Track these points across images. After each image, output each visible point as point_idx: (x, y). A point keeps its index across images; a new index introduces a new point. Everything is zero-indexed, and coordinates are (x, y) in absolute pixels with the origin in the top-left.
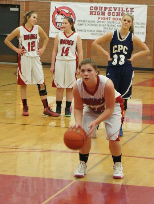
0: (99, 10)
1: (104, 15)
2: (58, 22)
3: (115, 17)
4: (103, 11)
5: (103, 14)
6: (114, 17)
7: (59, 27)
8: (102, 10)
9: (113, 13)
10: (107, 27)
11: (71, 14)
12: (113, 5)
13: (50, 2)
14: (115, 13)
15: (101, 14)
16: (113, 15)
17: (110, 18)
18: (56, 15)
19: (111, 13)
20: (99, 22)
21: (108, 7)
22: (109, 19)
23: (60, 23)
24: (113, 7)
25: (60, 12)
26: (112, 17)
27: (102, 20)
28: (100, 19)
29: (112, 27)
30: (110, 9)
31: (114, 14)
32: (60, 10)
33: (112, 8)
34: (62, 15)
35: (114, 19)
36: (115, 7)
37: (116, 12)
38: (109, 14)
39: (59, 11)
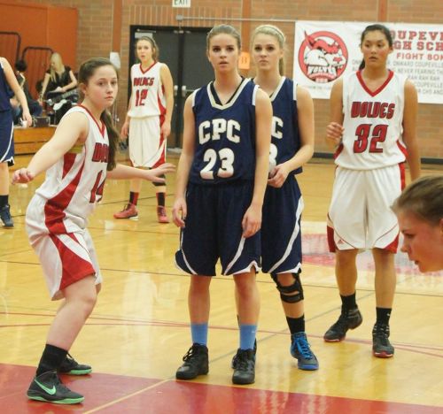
0: (400, 37)
1: (410, 48)
2: (311, 63)
3: (433, 52)
4: (407, 39)
5: (408, 46)
6: (429, 52)
7: (313, 75)
8: (404, 37)
9: (428, 44)
10: (414, 74)
11: (339, 47)
12: (428, 28)
13: (294, 23)
14: (432, 44)
15: (402, 46)
16: (428, 49)
17: (422, 55)
18: (307, 49)
19: (425, 45)
20: (398, 63)
21: (417, 31)
22: (419, 57)
23: (315, 66)
24: (428, 31)
25: (315, 42)
26: (425, 52)
27: (405, 60)
28: (400, 58)
29: (425, 75)
30: (422, 35)
31: (430, 46)
32: (316, 39)
33: (425, 33)
34: (320, 48)
35: (430, 57)
36: (434, 31)
37: (434, 42)
38: (420, 46)
39: (312, 42)
